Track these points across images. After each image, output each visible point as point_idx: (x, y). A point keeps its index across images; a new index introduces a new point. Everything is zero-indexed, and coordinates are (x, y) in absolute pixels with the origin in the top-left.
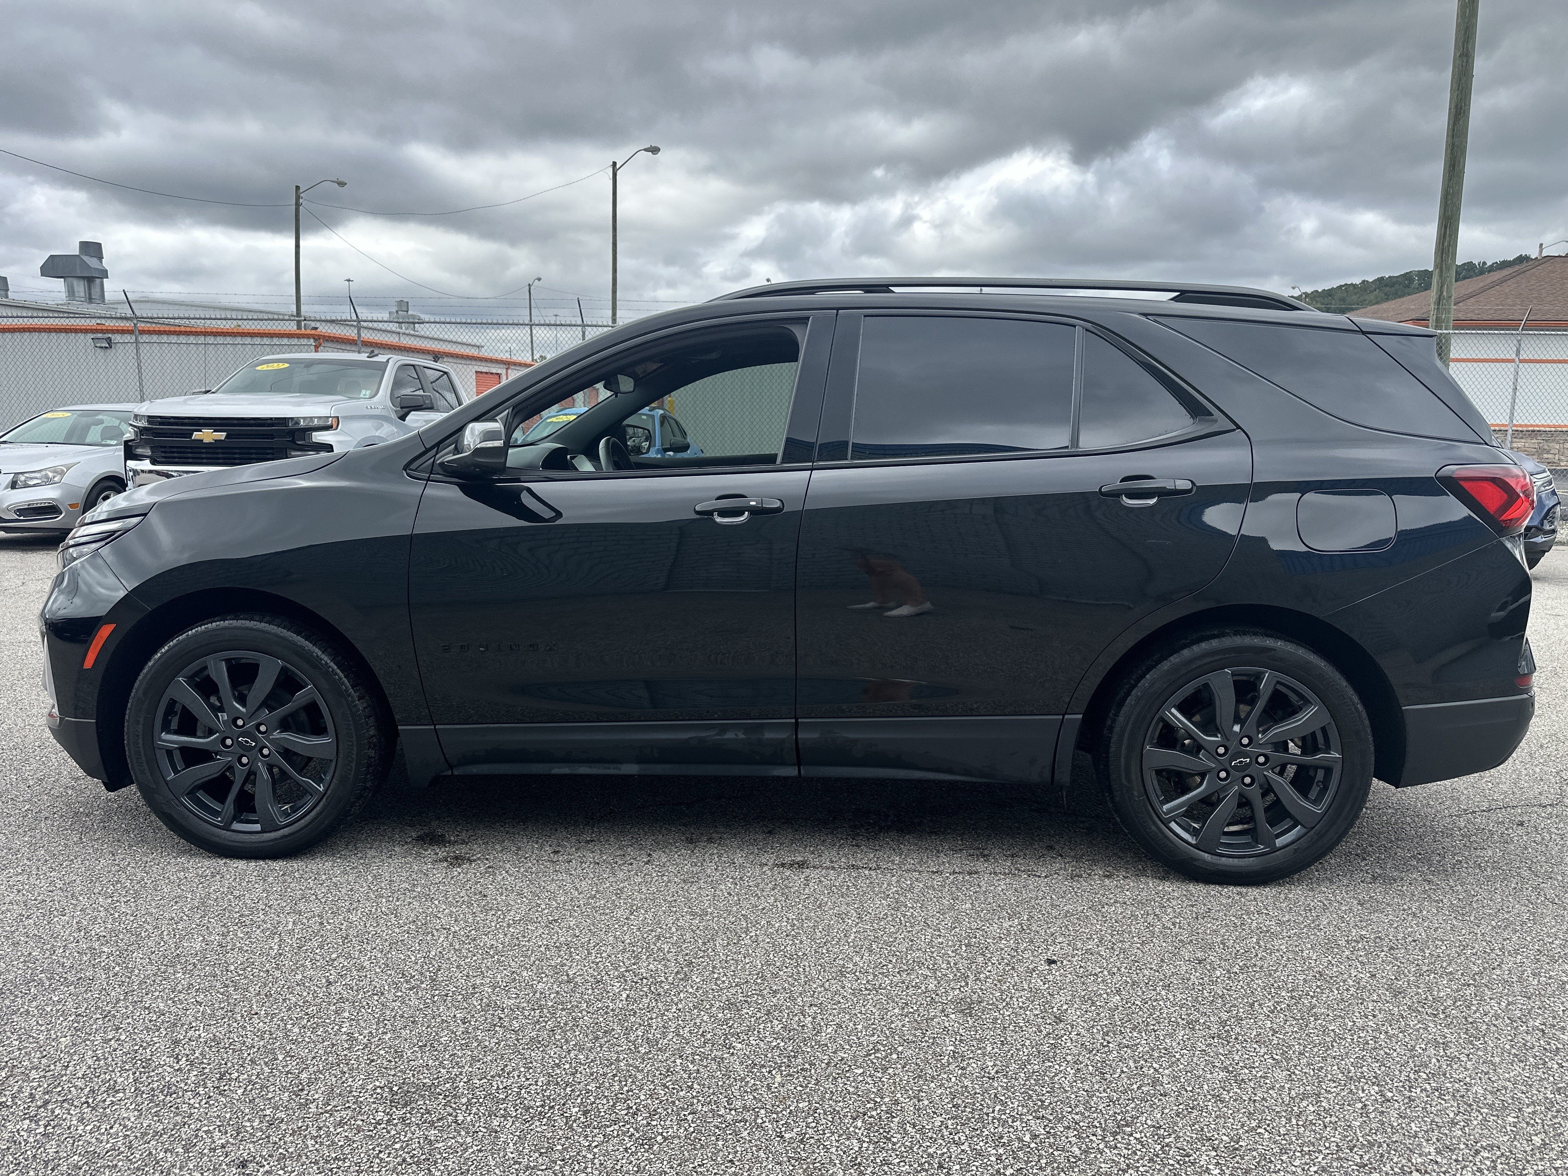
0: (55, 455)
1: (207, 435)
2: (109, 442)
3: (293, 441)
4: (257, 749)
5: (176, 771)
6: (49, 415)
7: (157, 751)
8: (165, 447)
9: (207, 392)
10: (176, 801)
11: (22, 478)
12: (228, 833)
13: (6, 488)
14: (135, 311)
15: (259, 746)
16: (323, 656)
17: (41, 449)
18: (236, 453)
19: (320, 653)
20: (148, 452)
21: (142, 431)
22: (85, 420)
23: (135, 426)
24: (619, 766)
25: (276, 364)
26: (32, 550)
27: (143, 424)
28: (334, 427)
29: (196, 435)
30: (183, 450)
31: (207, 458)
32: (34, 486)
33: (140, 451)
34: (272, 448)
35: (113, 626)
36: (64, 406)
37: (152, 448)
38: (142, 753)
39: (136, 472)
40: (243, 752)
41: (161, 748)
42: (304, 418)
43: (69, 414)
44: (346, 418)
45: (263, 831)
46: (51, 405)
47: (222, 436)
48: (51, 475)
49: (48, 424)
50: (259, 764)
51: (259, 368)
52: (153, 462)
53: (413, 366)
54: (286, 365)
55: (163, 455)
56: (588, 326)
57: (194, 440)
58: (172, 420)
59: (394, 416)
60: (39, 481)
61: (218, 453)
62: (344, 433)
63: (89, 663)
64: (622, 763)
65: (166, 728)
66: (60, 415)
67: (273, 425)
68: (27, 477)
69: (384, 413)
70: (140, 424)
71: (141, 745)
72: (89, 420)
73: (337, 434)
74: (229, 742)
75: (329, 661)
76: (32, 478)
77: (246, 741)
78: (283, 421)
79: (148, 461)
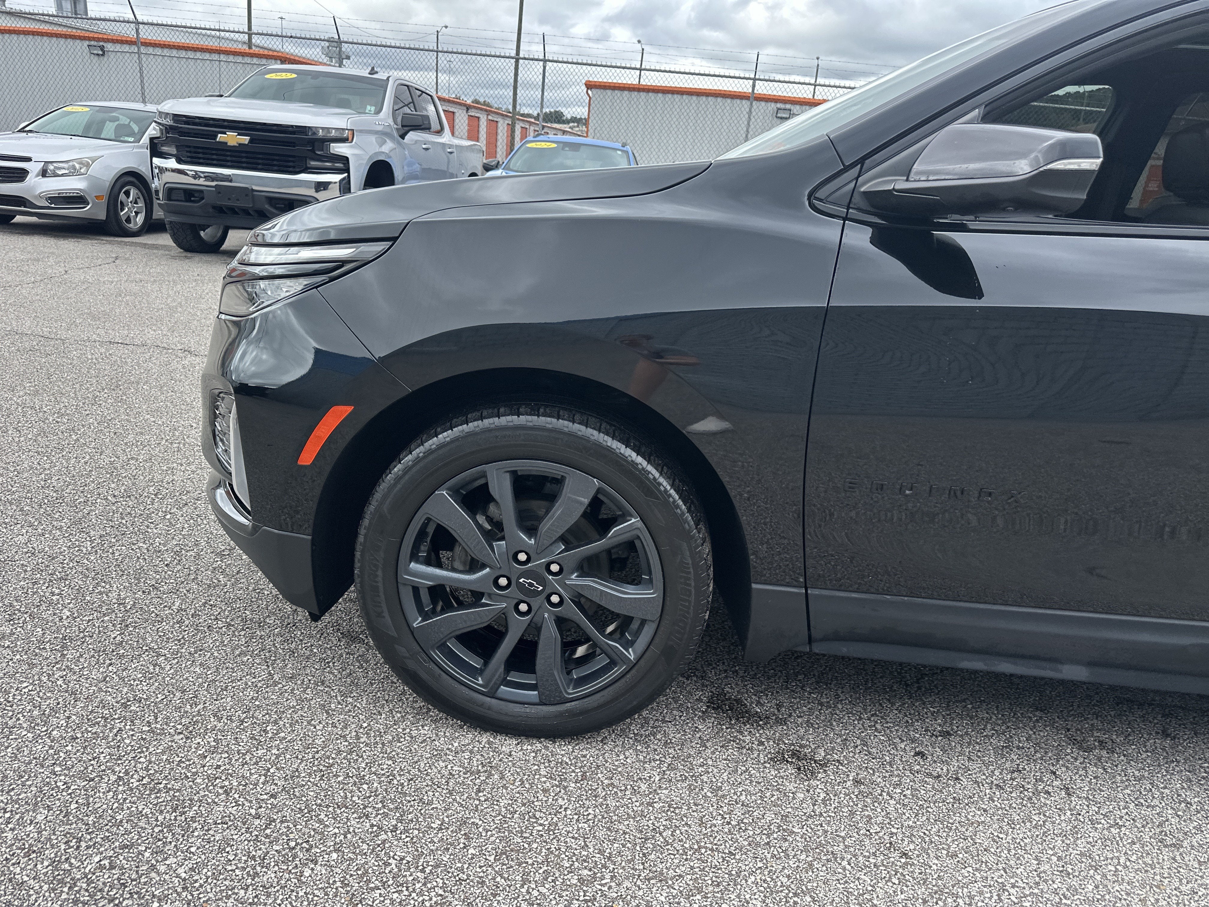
0: (81, 148)
1: (231, 138)
2: (126, 139)
3: (313, 151)
4: (544, 595)
5: (426, 616)
6: (68, 109)
7: (401, 587)
8: (190, 147)
9: (221, 96)
10: (424, 655)
11: (51, 167)
12: (494, 701)
13: (37, 176)
14: (137, 16)
15: (548, 591)
16: (661, 480)
17: (66, 141)
18: (259, 159)
19: (657, 475)
20: (173, 150)
21: (168, 129)
22: (101, 116)
23: (163, 125)
24: (1060, 666)
25: (284, 74)
26: (65, 237)
27: (169, 122)
28: (350, 139)
29: (220, 137)
30: (208, 151)
31: (232, 161)
32: (62, 175)
33: (165, 149)
34: (294, 157)
35: (349, 409)
36: (81, 101)
37: (177, 147)
38: (381, 589)
39: (162, 170)
40: (522, 597)
41: (406, 583)
42: (323, 128)
43: (88, 109)
44: (361, 131)
45: (541, 703)
46: (70, 99)
47: (245, 140)
48: (77, 166)
49: (67, 118)
50: (546, 615)
51: (268, 76)
52: (179, 161)
53: (408, 86)
54: (294, 76)
55: (189, 154)
56: (550, 61)
57: (220, 142)
58: (197, 120)
59: (396, 134)
60: (67, 172)
61: (242, 157)
62: (358, 146)
63: (307, 458)
64: (1062, 663)
65: (414, 557)
66: (79, 109)
67: (294, 133)
68: (55, 167)
69: (388, 130)
70: (164, 122)
71: (380, 579)
72: (106, 115)
73: (351, 147)
74: (503, 581)
75: (668, 488)
76: (60, 168)
77: (531, 585)
78: (302, 130)
79: (174, 160)
